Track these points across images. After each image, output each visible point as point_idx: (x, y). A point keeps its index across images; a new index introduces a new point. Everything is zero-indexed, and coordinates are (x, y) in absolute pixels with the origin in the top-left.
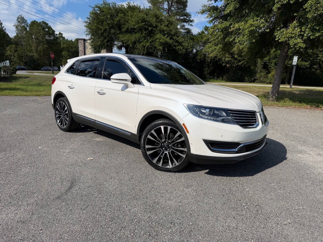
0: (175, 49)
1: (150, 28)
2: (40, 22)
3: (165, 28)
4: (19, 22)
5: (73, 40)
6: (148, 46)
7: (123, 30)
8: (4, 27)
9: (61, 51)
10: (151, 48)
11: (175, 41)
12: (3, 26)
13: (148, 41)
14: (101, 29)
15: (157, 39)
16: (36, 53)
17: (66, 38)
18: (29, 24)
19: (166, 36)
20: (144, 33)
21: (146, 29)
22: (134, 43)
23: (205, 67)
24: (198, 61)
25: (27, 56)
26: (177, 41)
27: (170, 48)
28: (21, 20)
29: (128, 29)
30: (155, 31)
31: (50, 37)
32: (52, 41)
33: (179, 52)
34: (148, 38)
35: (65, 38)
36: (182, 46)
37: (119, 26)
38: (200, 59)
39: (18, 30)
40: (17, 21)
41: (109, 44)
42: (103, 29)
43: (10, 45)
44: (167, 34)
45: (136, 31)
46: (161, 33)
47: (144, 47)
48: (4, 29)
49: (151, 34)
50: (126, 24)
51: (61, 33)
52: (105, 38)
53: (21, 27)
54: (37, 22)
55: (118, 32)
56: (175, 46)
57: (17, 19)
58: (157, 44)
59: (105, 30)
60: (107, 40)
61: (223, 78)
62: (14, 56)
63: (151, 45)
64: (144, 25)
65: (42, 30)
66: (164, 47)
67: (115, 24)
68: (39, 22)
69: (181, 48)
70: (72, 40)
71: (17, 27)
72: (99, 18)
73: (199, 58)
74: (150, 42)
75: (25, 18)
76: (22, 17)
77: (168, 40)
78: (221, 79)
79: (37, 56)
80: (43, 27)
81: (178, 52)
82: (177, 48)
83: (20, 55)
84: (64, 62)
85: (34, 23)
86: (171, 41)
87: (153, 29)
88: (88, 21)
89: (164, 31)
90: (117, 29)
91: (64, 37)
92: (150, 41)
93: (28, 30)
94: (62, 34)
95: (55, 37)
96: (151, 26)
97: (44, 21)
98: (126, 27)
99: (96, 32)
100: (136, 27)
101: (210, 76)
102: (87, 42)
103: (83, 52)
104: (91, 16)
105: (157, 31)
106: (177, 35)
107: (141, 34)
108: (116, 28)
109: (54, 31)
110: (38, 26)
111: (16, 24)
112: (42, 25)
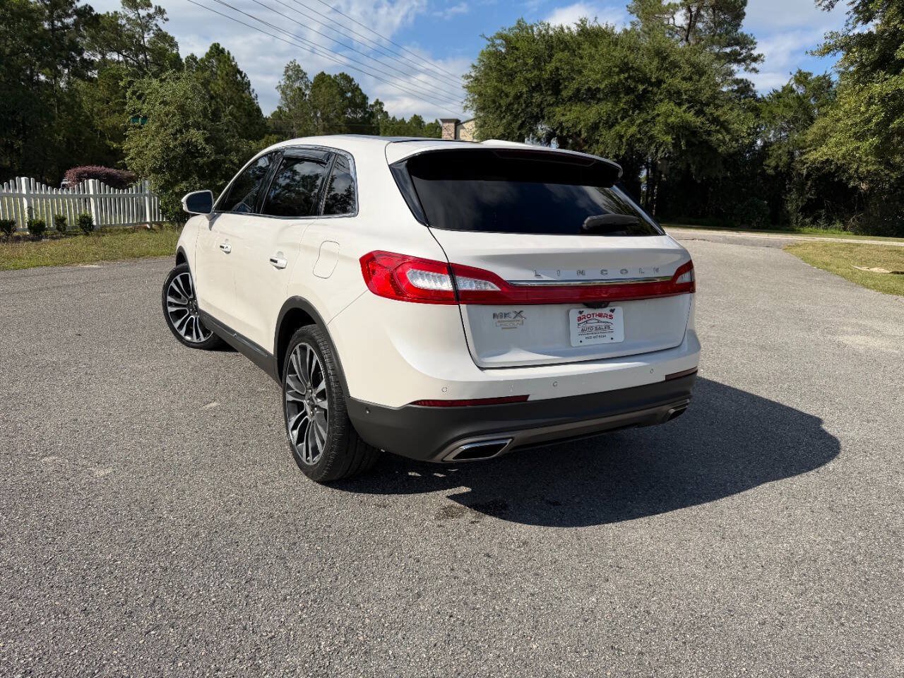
0: (706, 142)
1: (641, 87)
2: (336, 76)
3: (685, 85)
4: (289, 77)
5: (407, 120)
6: (632, 136)
7: (565, 94)
8: (255, 92)
10: (640, 140)
11: (708, 120)
12: (251, 88)
13: (632, 122)
14: (507, 96)
15: (658, 115)
17: (391, 115)
18: (311, 83)
19: (684, 107)
20: (624, 100)
21: (629, 91)
22: (595, 127)
23: (790, 190)
24: (770, 171)
26: (715, 120)
27: (693, 140)
28: (295, 73)
29: (578, 90)
30: (655, 94)
31: (354, 112)
32: (360, 123)
33: (720, 150)
34: (633, 113)
35: (389, 113)
36: (728, 131)
37: (555, 85)
38: (776, 168)
39: (286, 99)
40: (284, 77)
42: (512, 94)
43: (267, 136)
44: (689, 103)
45: (601, 95)
46: (670, 99)
47: (621, 137)
48: (253, 95)
49: (641, 101)
50: (574, 79)
51: (380, 101)
52: (516, 117)
53: (292, 90)
54: (329, 76)
55: (551, 99)
56: (709, 133)
57: (287, 71)
58: (657, 130)
59: (518, 97)
60: (520, 122)
61: (845, 224)
63: (639, 132)
64: (626, 79)
65: (338, 97)
66: (678, 136)
67: (544, 80)
68: (332, 77)
69: (727, 138)
70: (403, 119)
71: (283, 92)
72: (505, 67)
73: (773, 164)
74: (639, 125)
75: (302, 68)
76: (297, 64)
77: (690, 117)
78: (839, 225)
80: (341, 89)
81: (716, 150)
82: (714, 139)
85: (322, 77)
86: (697, 121)
87: (650, 89)
88: (473, 74)
89: (679, 93)
90: (549, 92)
91: (386, 112)
92: (638, 122)
93: (308, 97)
94: (381, 104)
95: (366, 112)
96: (645, 80)
97: (343, 73)
98: (574, 85)
99: (494, 102)
100: (602, 86)
101: (804, 218)
102: (464, 128)
104: (481, 61)
105: (661, 94)
106: (717, 102)
107: (616, 104)
108: (547, 90)
109: (365, 98)
110: (331, 86)
111: (283, 83)
112: (338, 84)
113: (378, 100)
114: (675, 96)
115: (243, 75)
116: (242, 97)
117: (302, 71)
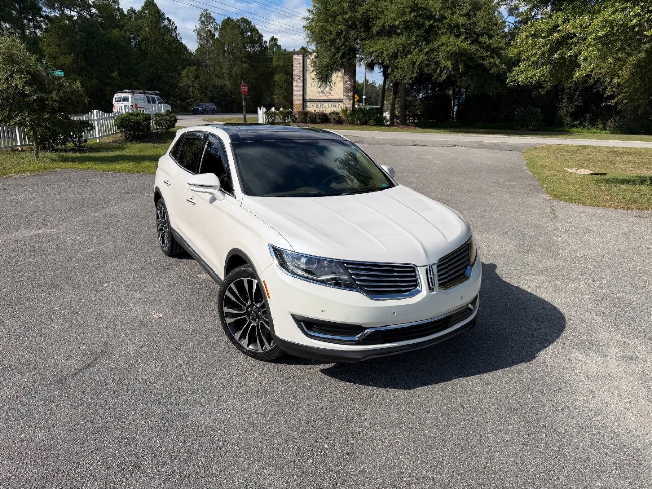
0: (482, 65)
1: (428, 23)
2: (238, 21)
3: (462, 20)
4: (203, 23)
6: (421, 62)
7: (375, 30)
8: (180, 35)
9: (272, 74)
10: (427, 65)
11: (483, 47)
12: (177, 32)
13: (421, 51)
14: (331, 32)
15: (442, 45)
16: (229, 79)
17: (283, 48)
18: (219, 26)
19: (462, 38)
20: (415, 34)
21: (419, 27)
22: (395, 56)
23: (563, 99)
25: (214, 86)
26: (488, 48)
27: (471, 64)
28: (207, 18)
29: (383, 27)
30: (439, 28)
31: (253, 47)
32: (257, 55)
33: (491, 72)
34: (422, 44)
35: (282, 47)
36: (499, 56)
37: (367, 24)
39: (201, 39)
40: (199, 22)
41: (344, 61)
42: (334, 32)
43: (188, 67)
44: (466, 33)
45: (399, 31)
46: (451, 32)
47: (414, 63)
48: (179, 38)
49: (429, 35)
50: (379, 18)
51: (275, 37)
52: (338, 49)
53: (205, 32)
54: (233, 20)
55: (364, 35)
56: (484, 59)
57: (201, 18)
58: (441, 57)
59: (339, 34)
60: (341, 53)
61: (604, 125)
62: (194, 87)
63: (427, 59)
64: (415, 17)
65: (240, 36)
66: (457, 61)
67: (358, 20)
69: (497, 61)
70: (294, 50)
71: (199, 34)
72: (329, 10)
74: (427, 53)
75: (212, 15)
76: (208, 12)
77: (465, 46)
78: (601, 126)
79: (230, 85)
80: (242, 30)
81: (487, 71)
82: (486, 62)
83: (203, 84)
85: (228, 23)
86: (473, 49)
87: (436, 24)
88: (310, 17)
89: (458, 26)
90: (362, 29)
91: (280, 46)
92: (425, 51)
93: (217, 36)
94: (276, 39)
95: (262, 47)
96: (431, 17)
97: (243, 18)
98: (379, 24)
100: (397, 23)
101: (574, 120)
102: (309, 58)
103: (301, 78)
104: (314, 6)
105: (444, 27)
106: (491, 32)
107: (409, 37)
108: (360, 28)
109: (261, 36)
110: (233, 28)
111: (198, 27)
112: (240, 26)
113: (273, 37)
114: (455, 29)
115: (171, 23)
116: (163, 39)
117: (211, 17)
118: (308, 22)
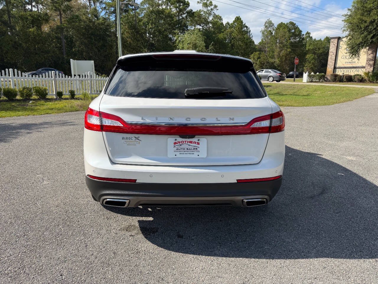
4: (266, 27)
5: (323, 40)
8: (252, 35)
9: (306, 54)
12: (250, 33)
14: (366, 22)
16: (278, 58)
17: (313, 38)
18: (276, 28)
25: (268, 63)
28: (269, 24)
31: (295, 39)
32: (297, 43)
35: (313, 37)
39: (264, 36)
40: (264, 27)
41: (374, 40)
42: (368, 22)
43: (254, 53)
48: (251, 36)
51: (309, 32)
52: (370, 33)
53: (267, 32)
54: (284, 24)
57: (266, 24)
59: (372, 22)
60: (372, 35)
62: (256, 63)
65: (287, 32)
68: (286, 24)
70: (321, 39)
71: (263, 33)
72: (366, 7)
75: (272, 22)
76: (270, 20)
79: (278, 62)
80: (289, 29)
83: (262, 62)
84: (306, 67)
85: (281, 25)
88: (348, 14)
91: (312, 37)
93: (273, 34)
95: (300, 38)
97: (291, 22)
99: (358, 26)
102: (342, 41)
103: (335, 54)
104: (353, 6)
109: (301, 31)
110: (284, 28)
111: (263, 29)
112: (288, 27)
113: (308, 32)
115: (248, 28)
116: (244, 37)
117: (272, 23)
118: (346, 17)
